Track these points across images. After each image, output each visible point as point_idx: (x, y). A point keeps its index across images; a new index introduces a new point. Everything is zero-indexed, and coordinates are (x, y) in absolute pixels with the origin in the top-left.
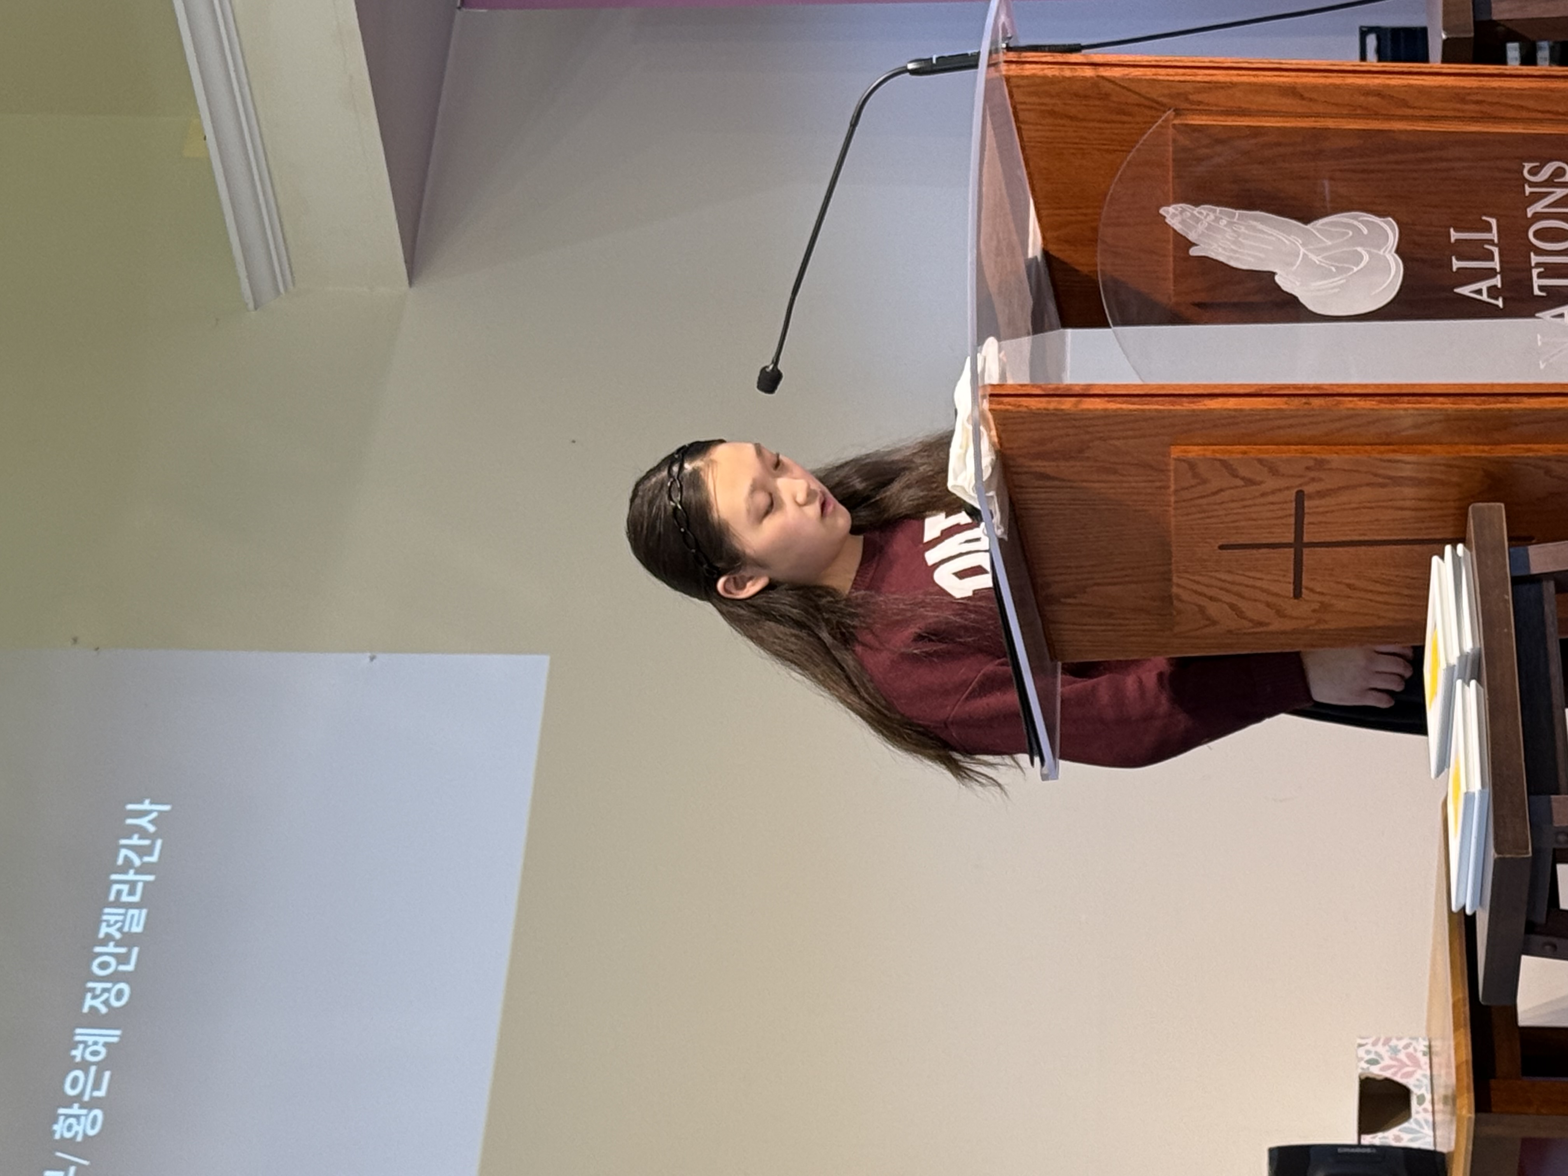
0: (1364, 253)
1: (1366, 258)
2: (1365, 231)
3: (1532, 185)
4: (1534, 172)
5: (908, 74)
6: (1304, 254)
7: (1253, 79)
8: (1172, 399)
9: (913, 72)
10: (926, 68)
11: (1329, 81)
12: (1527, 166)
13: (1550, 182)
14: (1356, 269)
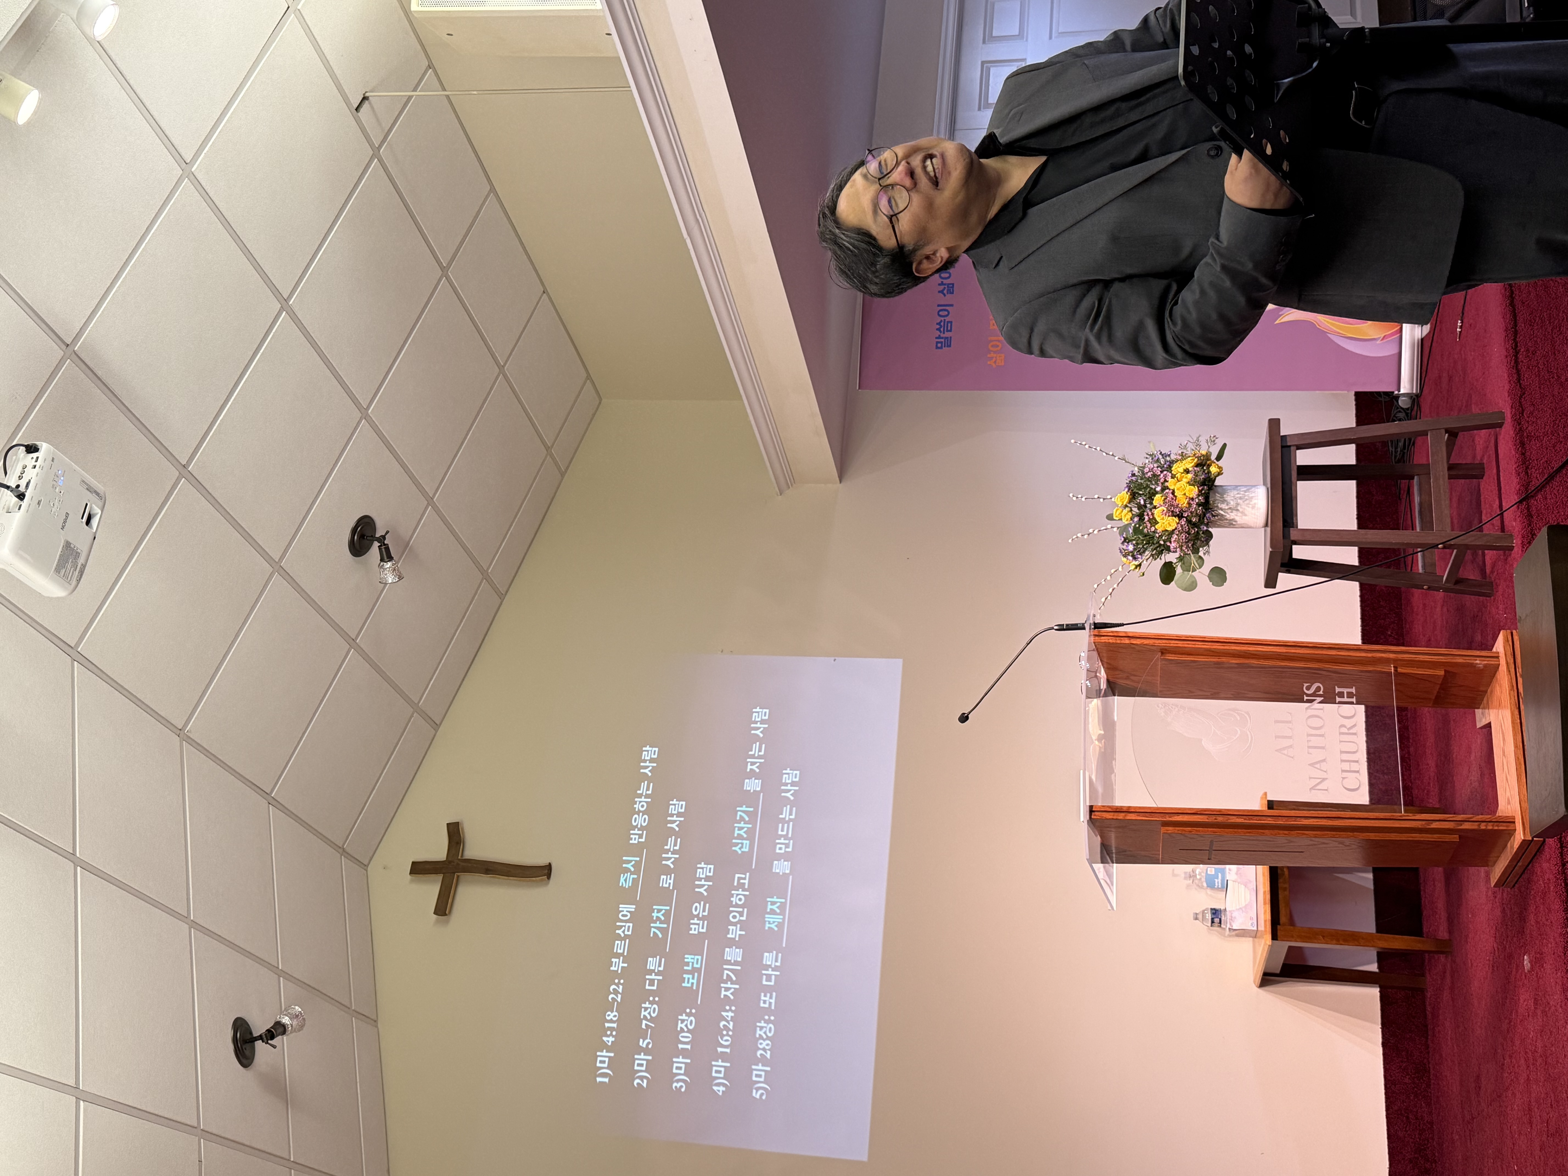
0: (1238, 730)
1: (1239, 732)
2: (1239, 719)
3: (1308, 695)
4: (1308, 688)
5: (1054, 630)
6: (1214, 730)
7: (1193, 646)
8: (1162, 814)
9: (1056, 630)
10: (1062, 628)
11: (1225, 648)
12: (1306, 685)
13: (1314, 695)
14: (1235, 738)
